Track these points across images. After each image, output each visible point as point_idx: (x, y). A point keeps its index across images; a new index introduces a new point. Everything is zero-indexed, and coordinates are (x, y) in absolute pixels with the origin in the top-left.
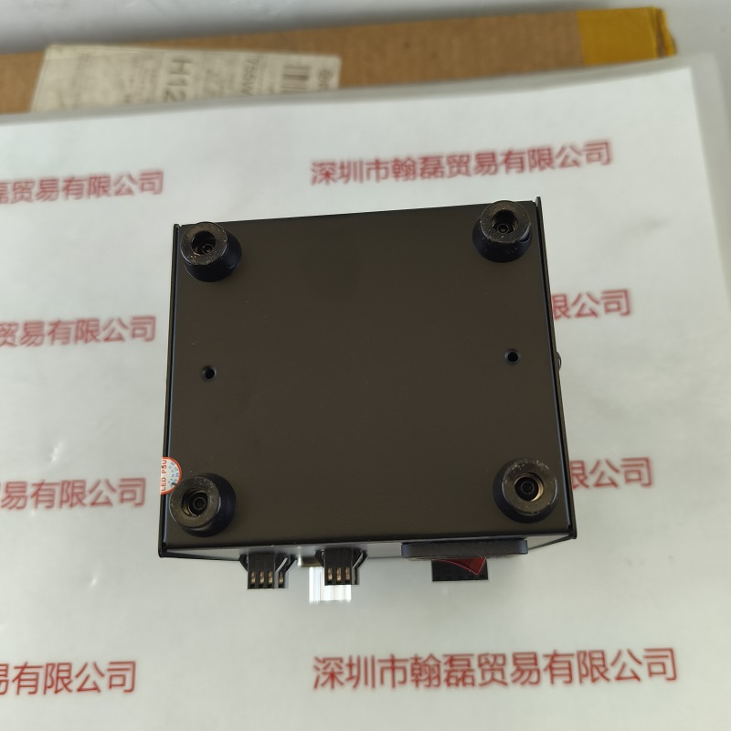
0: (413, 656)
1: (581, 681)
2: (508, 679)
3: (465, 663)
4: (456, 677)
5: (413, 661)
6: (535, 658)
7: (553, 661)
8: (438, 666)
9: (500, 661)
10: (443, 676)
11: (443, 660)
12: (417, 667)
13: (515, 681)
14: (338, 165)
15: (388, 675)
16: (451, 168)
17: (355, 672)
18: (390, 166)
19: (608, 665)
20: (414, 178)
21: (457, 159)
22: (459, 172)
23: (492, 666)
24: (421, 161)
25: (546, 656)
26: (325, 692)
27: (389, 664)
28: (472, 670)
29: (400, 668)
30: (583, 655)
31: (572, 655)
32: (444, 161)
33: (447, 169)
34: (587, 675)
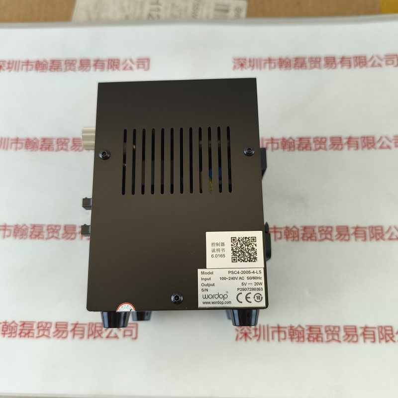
0: (289, 325)
1: (380, 342)
2: (341, 339)
3: (318, 330)
4: (313, 337)
5: (289, 328)
6: (355, 328)
7: (365, 331)
8: (303, 331)
9: (337, 330)
10: (306, 336)
11: (306, 328)
12: (292, 331)
13: (345, 340)
14: (248, 60)
15: (276, 335)
16: (310, 64)
17: (258, 333)
18: (276, 62)
19: (394, 334)
20: (290, 69)
21: (314, 59)
22: (315, 67)
23: (333, 332)
24: (294, 60)
25: (362, 328)
26: (242, 343)
27: (277, 329)
28: (322, 334)
29: (283, 331)
30: (381, 328)
31: (375, 328)
32: (307, 60)
33: (308, 65)
34: (383, 339)
